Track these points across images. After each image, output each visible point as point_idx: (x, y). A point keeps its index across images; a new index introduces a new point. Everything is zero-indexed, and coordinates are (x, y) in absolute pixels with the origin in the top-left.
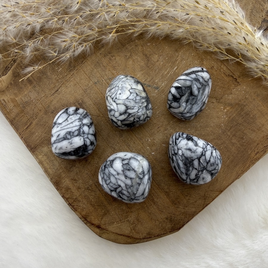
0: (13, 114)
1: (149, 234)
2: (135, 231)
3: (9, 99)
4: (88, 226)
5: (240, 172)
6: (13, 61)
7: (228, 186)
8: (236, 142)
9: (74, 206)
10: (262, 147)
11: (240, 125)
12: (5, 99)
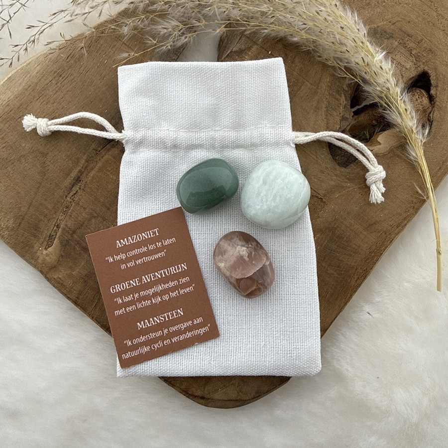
0: (75, 292)
1: (257, 392)
2: (242, 393)
3: (65, 275)
4: (191, 399)
5: (342, 305)
6: (56, 227)
7: (332, 322)
8: (333, 273)
9: (171, 381)
10: (361, 271)
11: (334, 251)
12: (60, 276)
